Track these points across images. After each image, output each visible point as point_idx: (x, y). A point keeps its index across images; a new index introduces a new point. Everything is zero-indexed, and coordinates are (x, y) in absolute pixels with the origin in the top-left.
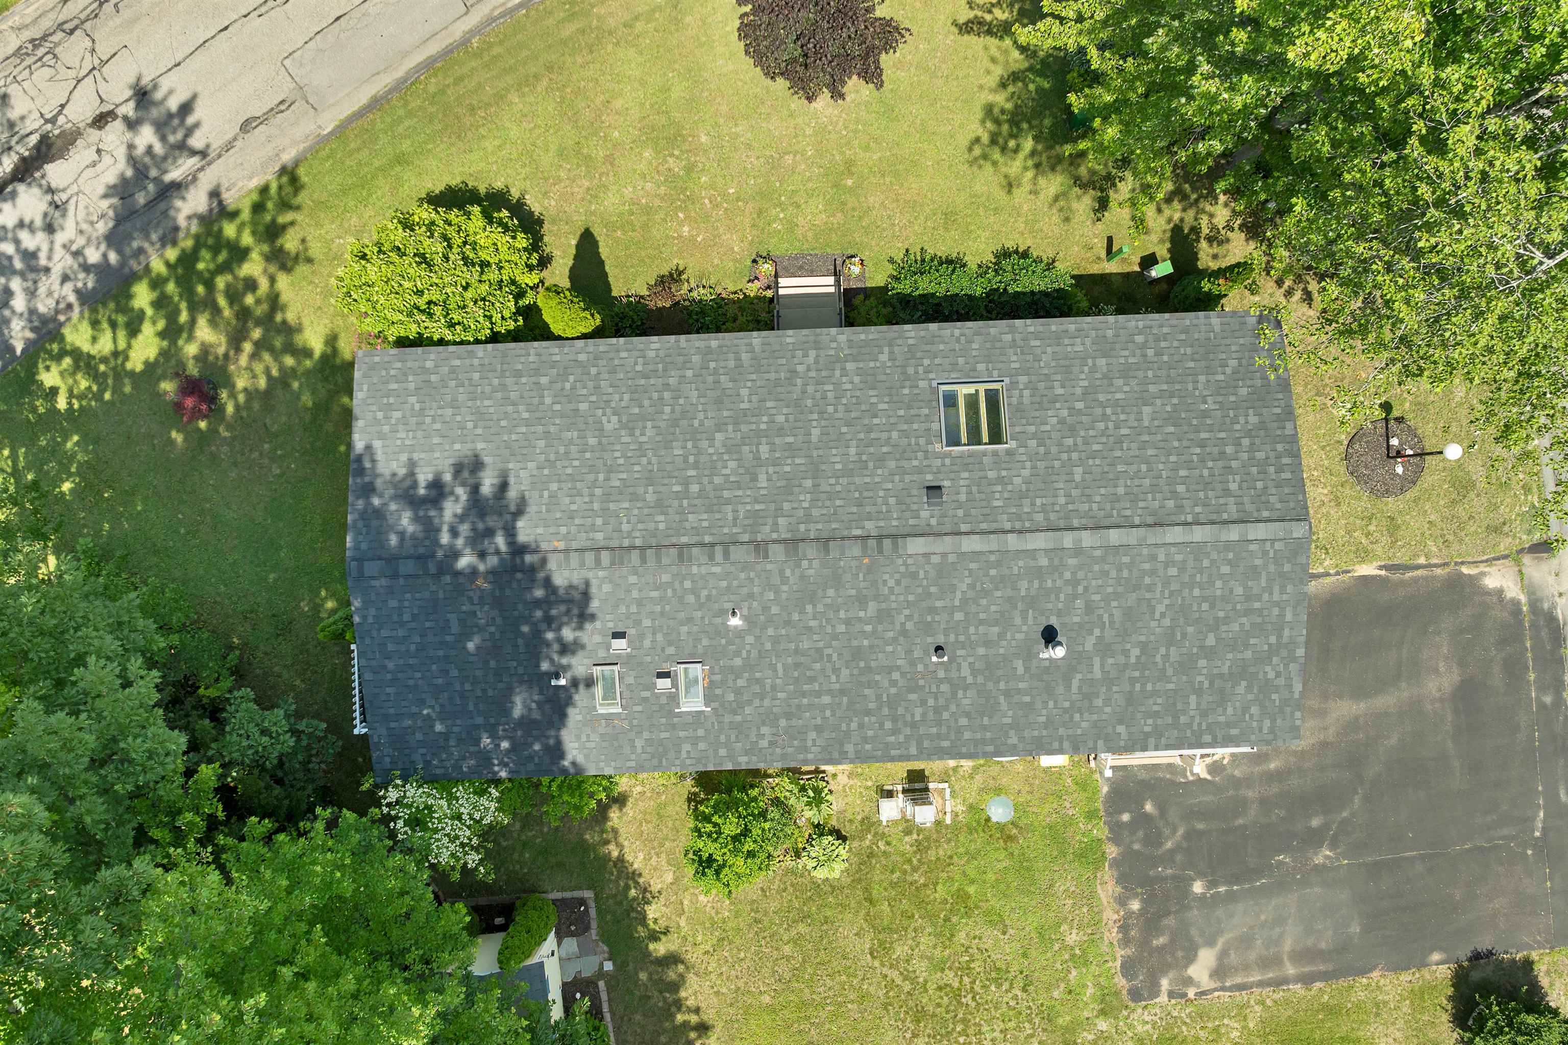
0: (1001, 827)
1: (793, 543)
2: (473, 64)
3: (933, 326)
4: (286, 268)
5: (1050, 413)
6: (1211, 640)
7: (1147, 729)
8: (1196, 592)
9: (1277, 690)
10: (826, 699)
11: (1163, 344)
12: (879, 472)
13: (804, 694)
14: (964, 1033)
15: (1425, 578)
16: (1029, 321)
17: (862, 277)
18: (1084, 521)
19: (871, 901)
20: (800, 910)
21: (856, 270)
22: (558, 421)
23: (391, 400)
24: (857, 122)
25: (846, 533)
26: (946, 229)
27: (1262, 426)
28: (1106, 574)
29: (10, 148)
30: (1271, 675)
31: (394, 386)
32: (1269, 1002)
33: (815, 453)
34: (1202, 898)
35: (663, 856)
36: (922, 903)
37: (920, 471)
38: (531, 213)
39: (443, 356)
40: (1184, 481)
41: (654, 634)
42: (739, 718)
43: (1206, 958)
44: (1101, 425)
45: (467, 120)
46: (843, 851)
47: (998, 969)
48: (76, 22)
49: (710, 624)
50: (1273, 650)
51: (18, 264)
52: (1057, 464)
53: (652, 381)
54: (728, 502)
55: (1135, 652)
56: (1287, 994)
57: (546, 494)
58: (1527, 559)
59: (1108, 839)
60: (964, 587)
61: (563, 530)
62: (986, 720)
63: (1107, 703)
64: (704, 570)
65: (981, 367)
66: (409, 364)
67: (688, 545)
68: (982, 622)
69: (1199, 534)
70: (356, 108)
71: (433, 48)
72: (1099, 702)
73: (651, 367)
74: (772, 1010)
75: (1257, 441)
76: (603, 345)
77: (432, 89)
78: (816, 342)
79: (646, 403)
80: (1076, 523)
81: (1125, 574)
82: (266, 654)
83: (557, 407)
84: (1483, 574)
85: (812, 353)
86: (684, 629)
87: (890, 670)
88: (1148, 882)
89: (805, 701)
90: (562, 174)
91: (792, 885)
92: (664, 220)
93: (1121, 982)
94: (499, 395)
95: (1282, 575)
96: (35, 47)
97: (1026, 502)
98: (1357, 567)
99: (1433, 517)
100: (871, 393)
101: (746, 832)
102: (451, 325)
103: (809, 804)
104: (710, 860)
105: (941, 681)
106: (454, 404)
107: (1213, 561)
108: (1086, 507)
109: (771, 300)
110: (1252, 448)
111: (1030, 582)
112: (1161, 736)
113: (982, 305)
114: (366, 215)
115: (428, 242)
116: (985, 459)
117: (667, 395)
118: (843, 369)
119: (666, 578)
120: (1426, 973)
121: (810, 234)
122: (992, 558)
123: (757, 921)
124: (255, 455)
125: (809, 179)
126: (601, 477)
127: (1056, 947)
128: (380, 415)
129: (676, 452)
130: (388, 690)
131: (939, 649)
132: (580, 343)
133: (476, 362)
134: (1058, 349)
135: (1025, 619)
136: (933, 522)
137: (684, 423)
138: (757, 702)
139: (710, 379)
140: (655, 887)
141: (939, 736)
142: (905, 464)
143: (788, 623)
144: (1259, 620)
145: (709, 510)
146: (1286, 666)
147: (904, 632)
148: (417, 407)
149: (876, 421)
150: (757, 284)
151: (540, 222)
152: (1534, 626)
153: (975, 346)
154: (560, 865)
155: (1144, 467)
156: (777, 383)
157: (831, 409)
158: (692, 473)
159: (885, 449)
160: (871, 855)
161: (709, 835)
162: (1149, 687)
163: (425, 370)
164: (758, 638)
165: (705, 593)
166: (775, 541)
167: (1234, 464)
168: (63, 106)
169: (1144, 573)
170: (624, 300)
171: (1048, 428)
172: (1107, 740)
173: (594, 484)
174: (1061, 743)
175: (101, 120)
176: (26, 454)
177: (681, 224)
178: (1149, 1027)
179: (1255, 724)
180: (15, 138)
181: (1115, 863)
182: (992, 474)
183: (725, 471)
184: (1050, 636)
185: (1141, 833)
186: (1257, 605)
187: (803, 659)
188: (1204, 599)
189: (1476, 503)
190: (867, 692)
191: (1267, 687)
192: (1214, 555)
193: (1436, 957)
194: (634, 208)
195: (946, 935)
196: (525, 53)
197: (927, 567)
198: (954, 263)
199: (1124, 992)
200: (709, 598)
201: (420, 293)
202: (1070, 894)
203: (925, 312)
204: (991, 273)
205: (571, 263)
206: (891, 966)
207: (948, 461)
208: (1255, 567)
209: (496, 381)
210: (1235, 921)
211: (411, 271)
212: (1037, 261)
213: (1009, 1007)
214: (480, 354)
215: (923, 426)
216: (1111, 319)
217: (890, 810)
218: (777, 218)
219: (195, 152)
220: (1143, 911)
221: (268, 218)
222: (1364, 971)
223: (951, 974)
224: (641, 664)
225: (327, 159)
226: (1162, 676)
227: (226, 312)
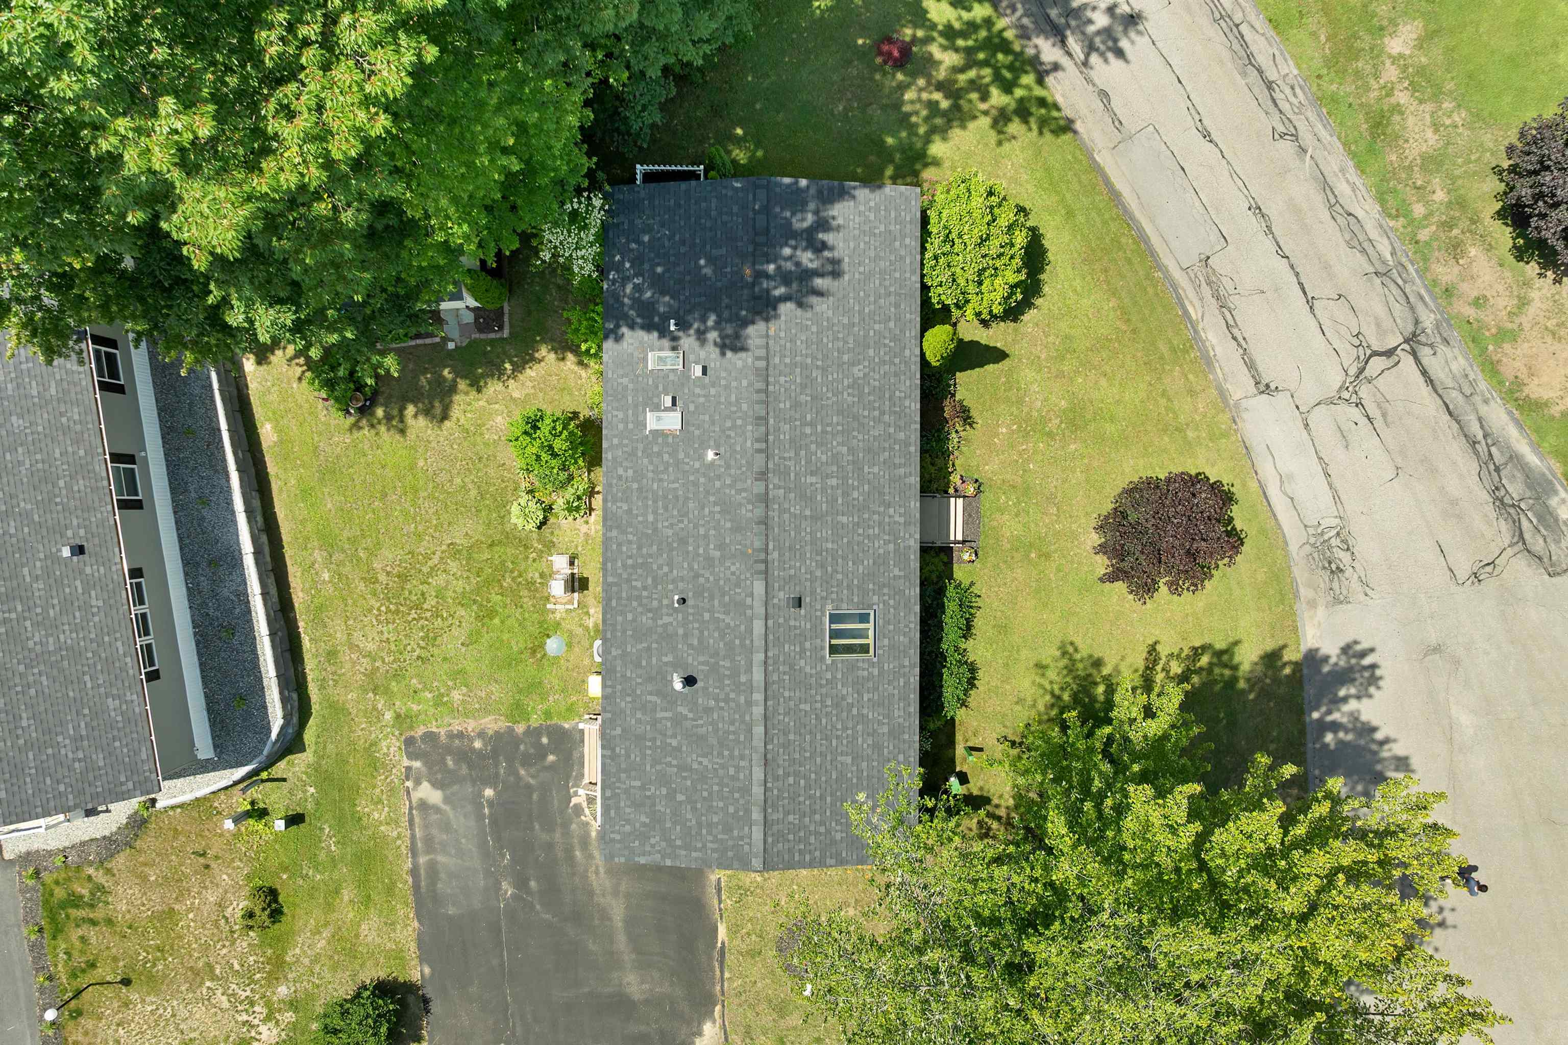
0: (542, 646)
1: (765, 499)
2: (1141, 273)
3: (917, 608)
4: (995, 124)
5: (850, 689)
6: (680, 797)
7: (618, 750)
8: (716, 788)
9: (642, 845)
10: (651, 518)
12: (814, 564)
13: (655, 502)
14: (388, 610)
15: (714, 978)
16: (918, 678)
17: (961, 561)
18: (771, 709)
19: (491, 546)
20: (487, 492)
21: (966, 557)
22: (861, 333)
23: (883, 213)
24: (1079, 564)
25: (771, 537)
26: (994, 626)
27: (833, 842)
28: (732, 723)
30: (653, 841)
31: (893, 215)
32: (399, 842)
33: (829, 519)
34: (480, 795)
35: (533, 391)
36: (488, 582)
37: (813, 593)
38: (1023, 314)
39: (913, 251)
40: (797, 783)
41: (704, 396)
42: (640, 454)
43: (434, 796)
44: (839, 726)
45: (1097, 266)
46: (531, 526)
47: (435, 639)
49: (710, 437)
50: (670, 842)
52: (813, 692)
53: (887, 403)
54: (797, 454)
55: (674, 743)
56: (404, 857)
57: (809, 323)
59: (529, 726)
60: (728, 621)
61: (782, 334)
62: (630, 633)
63: (639, 721)
64: (749, 434)
65: (886, 642)
66: (908, 226)
67: (767, 424)
68: (702, 632)
69: (757, 791)
71: (1155, 241)
72: (639, 715)
73: (897, 402)
74: (412, 467)
75: (822, 838)
76: (916, 369)
77: (1123, 240)
78: (910, 523)
79: (872, 398)
80: (770, 703)
81: (731, 737)
82: (698, 97)
83: (872, 333)
84: (714, 1022)
85: (902, 520)
86: (707, 418)
87: (670, 564)
88: (495, 753)
89: (650, 503)
90: (1051, 339)
91: (506, 487)
92: (1012, 414)
93: (420, 731)
94: (883, 291)
95: (726, 850)
97: (787, 669)
98: (724, 925)
99: (759, 985)
100: (871, 561)
101: (554, 455)
102: (936, 258)
103: (568, 502)
104: (535, 428)
105: (660, 601)
106: (877, 258)
107: (737, 801)
108: (782, 711)
109: (946, 492)
110: (817, 833)
111: (728, 668)
112: (612, 760)
113: (934, 649)
114: (1029, 186)
115: (998, 244)
116: (819, 641)
117: (876, 413)
118: (889, 542)
119: (745, 407)
120: (415, 962)
121: (995, 523)
122: (748, 642)
123: (480, 459)
124: (849, 95)
125: (1037, 525)
126: (819, 363)
127: (450, 683)
128: (872, 204)
129: (835, 419)
130: (672, 202)
131: (683, 601)
132: (918, 352)
133: (908, 275)
134: (896, 697)
135: (703, 663)
136: (776, 601)
137: (855, 425)
138: (651, 468)
139: (887, 445)
140: (511, 384)
141: (620, 598)
142: (818, 583)
143: (708, 493)
144: (693, 833)
145: (792, 441)
146: (659, 852)
147: (697, 576)
148: (877, 231)
149: (850, 563)
150: (959, 482)
151: (1015, 320)
153: (902, 638)
154: (529, 313)
155: (808, 755)
156: (881, 494)
157: (861, 531)
158: (819, 428)
159: (829, 569)
160: (526, 547)
161: (554, 428)
162: (649, 752)
163: (903, 237)
164: (697, 470)
165: (733, 434)
166: (767, 486)
167: (807, 819)
169: (732, 751)
170: (952, 382)
171: (839, 687)
172: (612, 723)
173: (814, 358)
174: (610, 687)
177: (1008, 427)
178: (385, 750)
179: (617, 828)
181: (511, 730)
182: (807, 645)
183: (819, 452)
184: (690, 681)
185: (532, 751)
186: (704, 831)
187: (681, 502)
188: (710, 794)
189: (768, 1018)
190: (655, 547)
191: (644, 837)
192: (742, 802)
193: (427, 970)
194: (1022, 392)
195: (463, 600)
196: (1146, 311)
197: (743, 595)
198: (967, 630)
199: (412, 733)
200: (729, 437)
201: (960, 236)
202: (489, 696)
203: (930, 606)
204: (958, 657)
205: (983, 342)
206: (442, 558)
207: (819, 613)
208: (732, 831)
209: (892, 289)
210: (462, 819)
211: (976, 231)
212: (966, 692)
213: (406, 646)
214: (913, 278)
215: (845, 598)
216: (917, 738)
217: (560, 563)
218: (1008, 499)
219: (1087, 56)
220: (473, 750)
221: (1033, 110)
222: (419, 916)
223: (433, 603)
224: (683, 384)
225: (1074, 157)
226: (655, 762)
227: (962, 78)
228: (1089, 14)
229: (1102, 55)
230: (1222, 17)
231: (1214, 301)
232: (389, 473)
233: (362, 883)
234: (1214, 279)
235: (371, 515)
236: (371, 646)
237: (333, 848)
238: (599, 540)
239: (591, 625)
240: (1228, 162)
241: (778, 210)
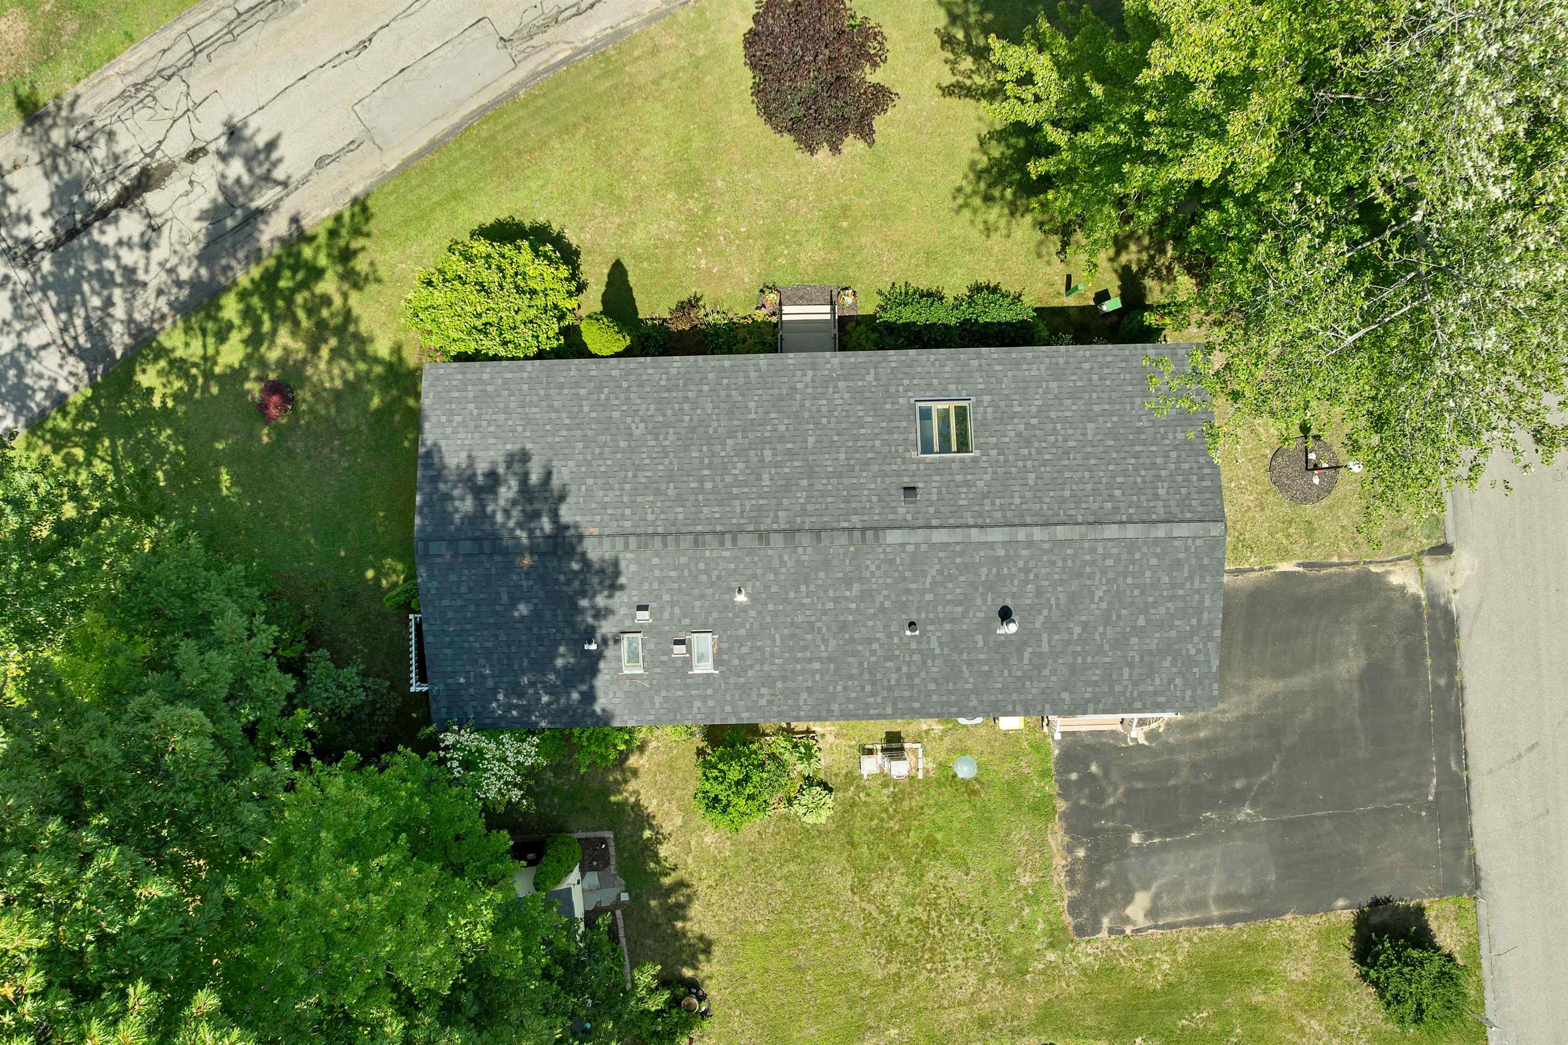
0: (966, 783)
1: (791, 533)
2: (521, 113)
3: (912, 352)
4: (356, 286)
5: (1009, 427)
6: (1141, 621)
7: (1087, 696)
8: (1129, 580)
9: (1197, 664)
10: (817, 665)
11: (1106, 371)
12: (865, 474)
13: (797, 661)
14: (931, 960)
15: (1338, 575)
16: (993, 349)
17: (854, 306)
18: (1035, 519)
19: (852, 844)
20: (791, 851)
21: (849, 300)
22: (594, 427)
23: (453, 406)
24: (853, 172)
25: (835, 525)
26: (928, 266)
27: (1187, 441)
28: (1054, 563)
29: (114, 179)
30: (1193, 652)
31: (456, 394)
32: (1195, 939)
33: (811, 458)
34: (1139, 848)
35: (674, 802)
36: (896, 847)
37: (898, 474)
38: (570, 245)
39: (497, 369)
40: (1121, 486)
41: (672, 607)
42: (742, 680)
43: (1141, 901)
44: (1052, 438)
45: (514, 163)
46: (829, 800)
47: (961, 906)
48: (173, 69)
49: (720, 599)
50: (1194, 631)
51: (119, 279)
52: (1014, 470)
53: (674, 394)
54: (737, 497)
55: (1078, 630)
56: (1212, 933)
57: (583, 488)
58: (1426, 560)
59: (1059, 795)
60: (933, 572)
61: (598, 518)
62: (951, 685)
63: (1054, 672)
64: (715, 554)
65: (952, 387)
66: (469, 376)
67: (703, 533)
68: (948, 602)
69: (1131, 531)
70: (416, 149)
71: (485, 99)
72: (1046, 672)
73: (673, 382)
74: (764, 937)
75: (1183, 454)
76: (633, 362)
77: (484, 134)
78: (813, 364)
79: (669, 413)
80: (1028, 520)
81: (1070, 563)
82: (333, 622)
83: (594, 415)
84: (1388, 572)
85: (810, 373)
86: (698, 603)
87: (871, 641)
88: (1092, 833)
89: (798, 667)
90: (597, 212)
91: (785, 830)
92: (685, 254)
93: (1067, 919)
94: (544, 404)
95: (1202, 567)
96: (137, 90)
97: (987, 502)
98: (1278, 564)
99: (1345, 522)
100: (859, 407)
101: (747, 778)
102: (505, 343)
103: (800, 759)
104: (716, 799)
105: (913, 652)
106: (506, 411)
107: (1144, 555)
108: (1038, 506)
109: (776, 325)
110: (1179, 460)
111: (989, 569)
112: (1099, 701)
113: (956, 333)
114: (425, 244)
115: (487, 272)
116: (954, 465)
117: (686, 406)
118: (836, 387)
119: (683, 560)
120: (1331, 916)
121: (810, 268)
122: (958, 548)
123: (754, 860)
124: (326, 450)
125: (810, 221)
126: (630, 474)
127: (1012, 888)
128: (443, 419)
129: (694, 454)
130: (446, 651)
131: (912, 624)
132: (614, 361)
133: (525, 375)
134: (1017, 373)
135: (985, 600)
136: (909, 517)
137: (701, 430)
138: (758, 667)
139: (723, 393)
140: (667, 829)
141: (911, 699)
142: (886, 468)
143: (785, 600)
144: (1182, 605)
145: (721, 504)
146: (1205, 645)
147: (882, 610)
148: (475, 412)
149: (862, 431)
150: (764, 311)
151: (577, 253)
152: (1431, 617)
153: (947, 369)
154: (584, 809)
155: (1087, 474)
156: (780, 398)
157: (824, 421)
158: (706, 472)
159: (869, 455)
160: (853, 805)
161: (716, 778)
162: (1089, 660)
163: (482, 382)
164: (759, 612)
165: (716, 573)
166: (776, 531)
167: (1163, 473)
168: (160, 142)
169: (1085, 563)
170: (649, 322)
171: (1007, 440)
172: (1054, 703)
173: (625, 480)
174: (1014, 706)
175: (194, 155)
176: (124, 445)
177: (699, 257)
178: (1091, 958)
179: (1178, 693)
180: (119, 169)
181: (1064, 816)
182: (959, 478)
183: (734, 472)
184: (1005, 615)
185: (1086, 791)
186: (1181, 592)
187: (797, 631)
188: (1136, 586)
190: (850, 659)
191: (1189, 662)
192: (1145, 550)
193: (1341, 903)
194: (658, 243)
195: (916, 874)
196: (564, 106)
197: (903, 555)
198: (934, 296)
199: (1071, 928)
200: (719, 577)
201: (479, 316)
202: (1024, 842)
203: (907, 339)
204: (965, 306)
205: (603, 289)
206: (869, 901)
207: (922, 467)
208: (1179, 560)
209: (542, 392)
210: (1167, 868)
211: (472, 297)
212: (1005, 296)
213: (970, 939)
214: (529, 369)
215: (902, 437)
216: (1063, 348)
217: (870, 765)
218: (782, 254)
219: (277, 183)
220: (1087, 858)
221: (342, 243)
222: (1278, 914)
223: (921, 909)
224: (660, 632)
225: (391, 194)
226: (1100, 651)
227: (305, 323)
228: (230, 181)
229: (275, 164)
230: (230, 32)
231: (551, 31)
232: (773, 964)
233: (1244, 979)
234: (525, 31)
235: (822, 983)
236: (972, 979)
237: (1205, 1014)
238: (842, 723)
239: (941, 727)
240: (394, 20)
241: (452, 528)
